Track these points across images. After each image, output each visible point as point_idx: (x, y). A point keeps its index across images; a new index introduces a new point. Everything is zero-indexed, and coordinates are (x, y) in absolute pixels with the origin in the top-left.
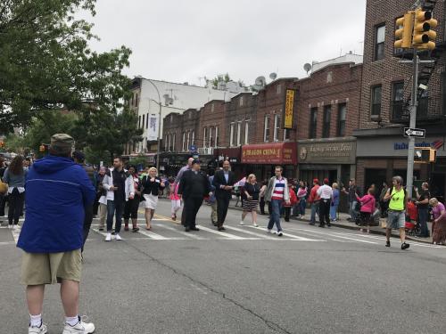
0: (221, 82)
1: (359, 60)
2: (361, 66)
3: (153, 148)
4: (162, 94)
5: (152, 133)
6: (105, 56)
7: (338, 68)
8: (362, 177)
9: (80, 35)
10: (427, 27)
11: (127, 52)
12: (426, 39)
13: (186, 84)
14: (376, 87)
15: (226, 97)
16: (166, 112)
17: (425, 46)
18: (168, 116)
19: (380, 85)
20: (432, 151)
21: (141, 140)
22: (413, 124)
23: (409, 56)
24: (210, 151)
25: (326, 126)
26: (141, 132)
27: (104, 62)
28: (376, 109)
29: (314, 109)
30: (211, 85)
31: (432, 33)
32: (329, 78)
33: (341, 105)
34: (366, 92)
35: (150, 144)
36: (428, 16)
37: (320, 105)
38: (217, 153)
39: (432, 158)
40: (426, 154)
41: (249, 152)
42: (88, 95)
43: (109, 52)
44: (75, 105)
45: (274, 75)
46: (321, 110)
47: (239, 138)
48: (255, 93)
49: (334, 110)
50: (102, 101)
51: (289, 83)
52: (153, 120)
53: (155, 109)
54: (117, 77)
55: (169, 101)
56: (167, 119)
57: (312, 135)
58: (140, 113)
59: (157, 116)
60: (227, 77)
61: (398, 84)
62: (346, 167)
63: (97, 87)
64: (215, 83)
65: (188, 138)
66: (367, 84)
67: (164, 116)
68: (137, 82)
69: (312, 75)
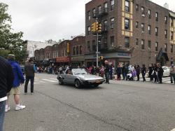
0: (50, 41)
1: (84, 35)
2: (85, 37)
4: (34, 45)
5: (31, 55)
6: (15, 34)
8: (86, 64)
9: (8, 28)
10: (99, 26)
11: (22, 33)
12: (99, 29)
13: (40, 42)
14: (89, 42)
15: (51, 45)
16: (35, 49)
17: (99, 31)
21: (28, 57)
22: (97, 51)
23: (96, 34)
24: (47, 59)
25: (77, 52)
27: (15, 36)
29: (74, 48)
30: (47, 42)
32: (77, 40)
34: (86, 43)
35: (31, 58)
36: (99, 24)
37: (76, 46)
38: (50, 60)
40: (101, 58)
41: (58, 59)
42: (11, 45)
44: (7, 48)
45: (63, 39)
46: (76, 48)
47: (55, 55)
48: (59, 44)
49: (79, 48)
50: (15, 47)
51: (68, 41)
54: (20, 40)
55: (36, 46)
56: (35, 52)
57: (74, 54)
58: (27, 50)
59: (32, 51)
62: (83, 62)
63: (13, 43)
68: (26, 42)
69: (73, 39)
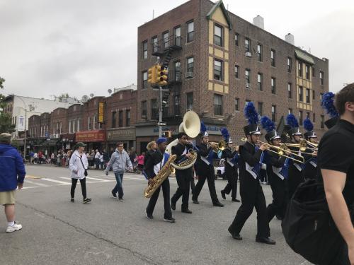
0: (63, 98)
1: (135, 88)
2: (136, 91)
3: (22, 136)
4: (27, 105)
5: (22, 126)
7: (125, 92)
8: (139, 147)
10: (162, 74)
12: (162, 79)
13: (43, 99)
14: (144, 102)
15: (66, 106)
16: (30, 115)
17: (162, 82)
18: (32, 117)
19: (146, 101)
20: (170, 133)
21: (14, 131)
22: (161, 120)
23: (157, 87)
24: (57, 136)
25: (121, 121)
26: (14, 126)
28: (144, 112)
29: (114, 113)
30: (58, 100)
31: (165, 77)
32: (121, 97)
33: (128, 111)
34: (140, 105)
35: (20, 133)
36: (162, 68)
37: (117, 110)
38: (62, 137)
39: (170, 136)
40: (167, 134)
41: (80, 136)
45: (92, 95)
46: (117, 113)
47: (74, 128)
48: (82, 104)
49: (124, 113)
51: (101, 99)
52: (21, 119)
53: (23, 113)
55: (32, 108)
56: (31, 119)
57: (114, 126)
58: (14, 115)
59: (24, 117)
60: (67, 95)
61: (154, 101)
62: (131, 142)
64: (61, 99)
65: (44, 129)
66: (139, 101)
68: (11, 98)
69: (112, 95)
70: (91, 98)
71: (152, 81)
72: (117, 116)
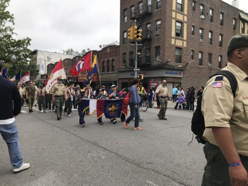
0: (69, 52)
1: (118, 44)
2: (119, 46)
3: (43, 77)
4: (46, 57)
5: (43, 72)
6: (20, 41)
7: (111, 47)
8: (121, 85)
9: (9, 32)
10: (138, 32)
11: (29, 40)
12: (138, 36)
13: (56, 52)
14: (124, 54)
15: (71, 57)
16: (48, 63)
17: (138, 39)
18: (49, 65)
19: (125, 53)
20: (142, 76)
21: (38, 74)
22: (136, 67)
23: (134, 43)
25: (108, 68)
26: (38, 71)
27: (19, 43)
28: (124, 61)
29: (104, 62)
30: (65, 53)
31: (140, 34)
32: (108, 51)
33: (113, 60)
34: (121, 55)
35: (42, 76)
36: (138, 28)
37: (106, 60)
38: (69, 78)
39: (142, 78)
40: (141, 76)
41: (81, 78)
42: (14, 57)
43: (21, 39)
44: (8, 61)
45: (89, 49)
46: (106, 62)
48: (82, 56)
49: (110, 62)
50: (20, 59)
51: (95, 52)
52: (42, 66)
53: (43, 62)
54: (26, 50)
55: (49, 59)
56: (48, 66)
57: (103, 71)
58: (38, 64)
59: (44, 65)
60: (72, 50)
61: (131, 53)
62: (115, 82)
63: (17, 53)
64: (67, 52)
66: (121, 53)
67: (47, 65)
68: (35, 52)
69: (102, 49)
70: (87, 51)
71: (131, 38)
72: (105, 64)
